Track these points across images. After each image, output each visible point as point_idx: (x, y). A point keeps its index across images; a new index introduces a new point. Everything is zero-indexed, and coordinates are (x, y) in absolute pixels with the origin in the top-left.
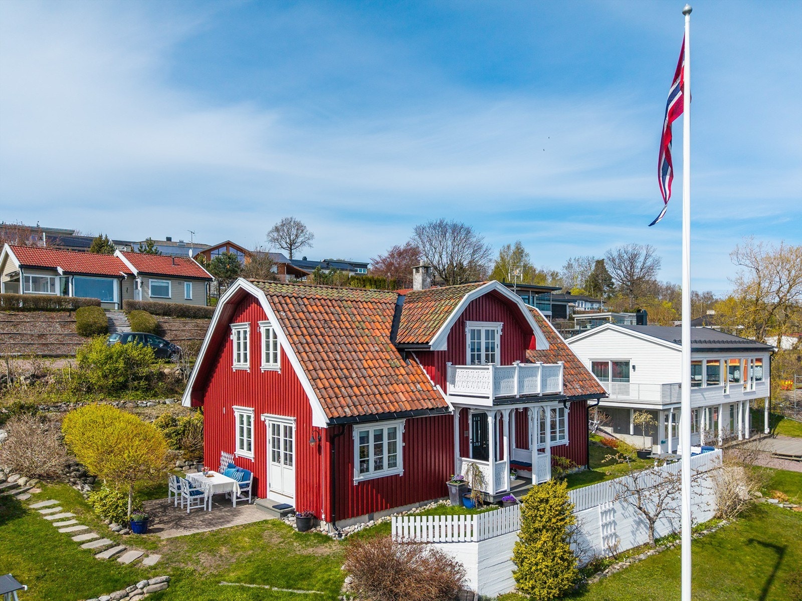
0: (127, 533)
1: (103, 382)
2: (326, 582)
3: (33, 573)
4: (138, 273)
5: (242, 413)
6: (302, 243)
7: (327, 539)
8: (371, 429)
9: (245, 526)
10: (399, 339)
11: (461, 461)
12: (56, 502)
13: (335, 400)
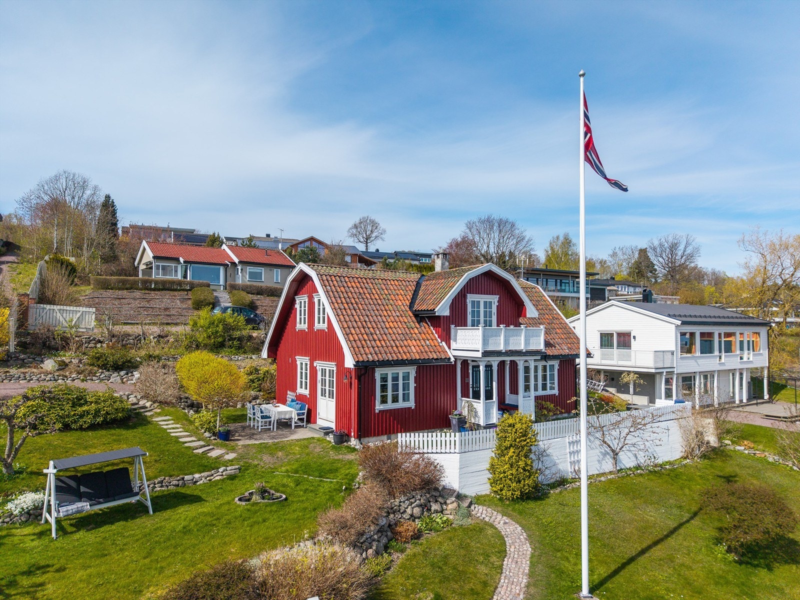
0: (215, 439)
1: (207, 341)
2: (346, 475)
3: (153, 458)
4: (239, 262)
5: (302, 361)
6: (376, 237)
7: (354, 450)
8: (390, 372)
9: (297, 440)
10: (416, 307)
11: (462, 400)
12: (170, 418)
13: (361, 349)
